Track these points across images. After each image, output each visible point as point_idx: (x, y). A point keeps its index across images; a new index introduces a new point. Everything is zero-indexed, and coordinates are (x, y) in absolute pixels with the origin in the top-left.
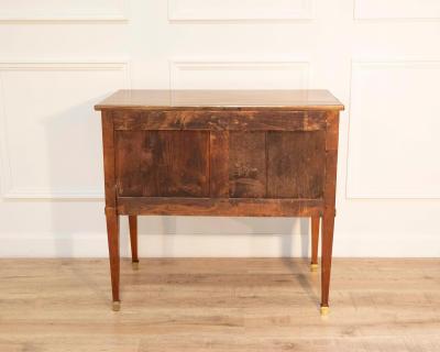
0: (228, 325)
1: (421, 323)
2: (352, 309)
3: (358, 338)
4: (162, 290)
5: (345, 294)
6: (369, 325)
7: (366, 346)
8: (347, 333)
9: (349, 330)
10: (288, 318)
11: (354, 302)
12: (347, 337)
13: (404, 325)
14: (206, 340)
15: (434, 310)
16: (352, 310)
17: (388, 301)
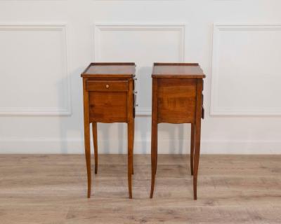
1: (258, 197)
2: (213, 188)
3: (216, 207)
5: (208, 178)
6: (224, 198)
7: (221, 212)
8: (209, 204)
9: (210, 202)
10: (170, 194)
11: (214, 183)
12: (208, 206)
13: (247, 198)
14: (114, 208)
15: (267, 188)
17: (237, 183)
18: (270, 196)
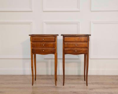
0: (57, 88)
1: (111, 88)
3: (94, 91)
4: (40, 81)
6: (97, 88)
7: (96, 92)
9: (91, 89)
10: (74, 87)
14: (51, 91)
15: (115, 85)
16: (92, 85)
18: (116, 87)
